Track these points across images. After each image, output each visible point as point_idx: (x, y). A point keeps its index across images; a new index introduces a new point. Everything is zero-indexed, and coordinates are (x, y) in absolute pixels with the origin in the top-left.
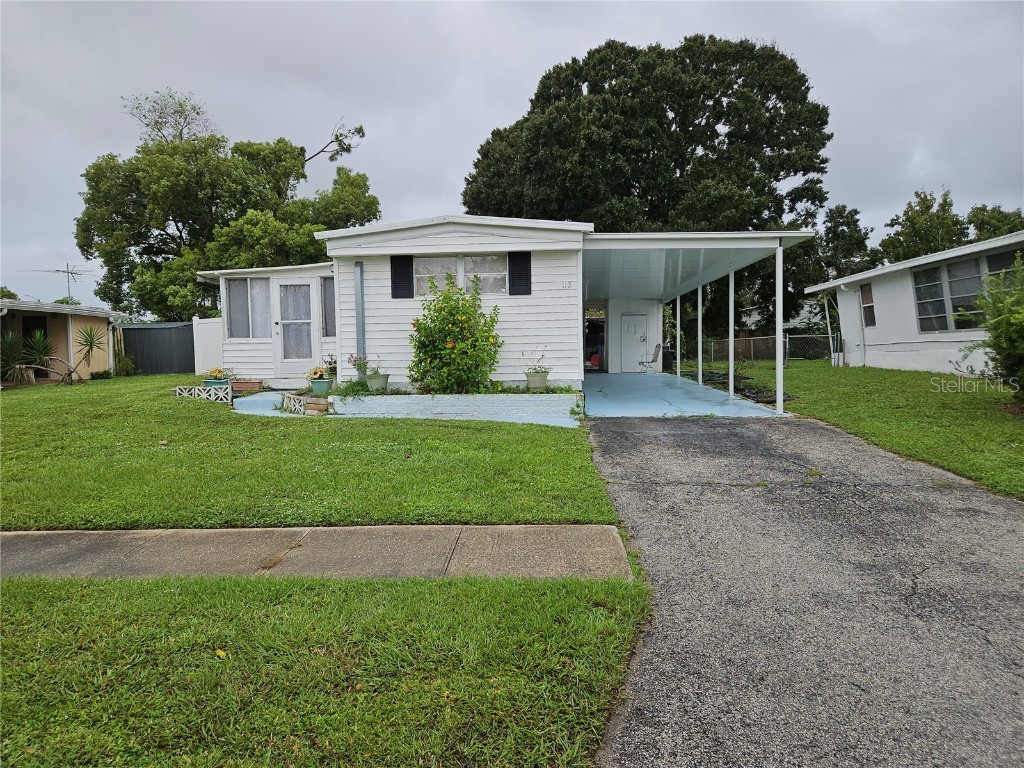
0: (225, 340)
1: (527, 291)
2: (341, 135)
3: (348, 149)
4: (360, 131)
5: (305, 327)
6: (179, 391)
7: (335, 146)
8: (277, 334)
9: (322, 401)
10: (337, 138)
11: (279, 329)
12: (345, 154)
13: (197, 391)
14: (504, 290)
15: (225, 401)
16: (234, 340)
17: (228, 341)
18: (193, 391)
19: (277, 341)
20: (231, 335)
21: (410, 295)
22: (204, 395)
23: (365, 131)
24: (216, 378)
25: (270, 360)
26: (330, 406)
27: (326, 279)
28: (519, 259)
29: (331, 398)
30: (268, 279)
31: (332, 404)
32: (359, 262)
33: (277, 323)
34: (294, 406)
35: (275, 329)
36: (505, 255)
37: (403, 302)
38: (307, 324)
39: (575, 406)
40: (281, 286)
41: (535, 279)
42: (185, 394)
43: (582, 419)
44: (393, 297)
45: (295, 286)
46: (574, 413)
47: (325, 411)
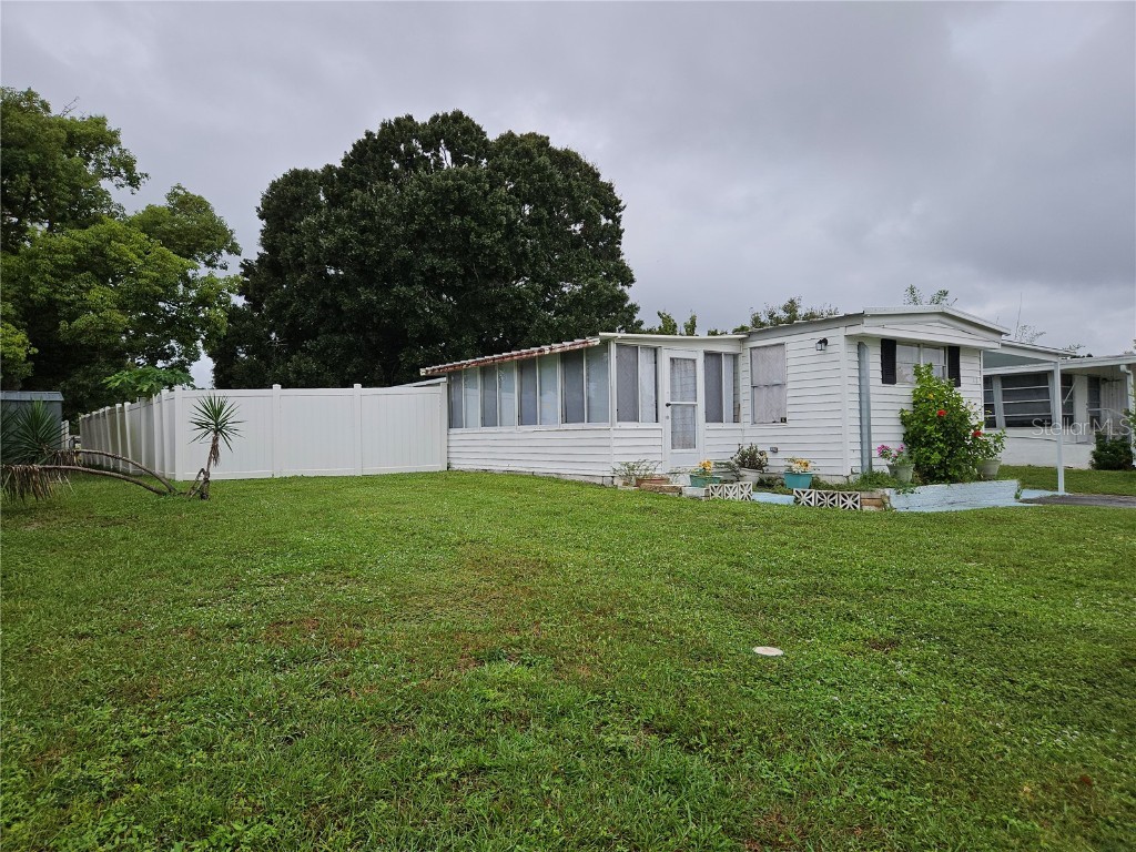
1: (958, 384)
5: (692, 410)
8: (667, 418)
11: (667, 411)
16: (623, 425)
19: (668, 427)
21: (893, 381)
25: (659, 450)
26: (886, 500)
27: (707, 354)
28: (953, 353)
29: (887, 491)
30: (655, 350)
31: (889, 498)
32: (860, 343)
33: (668, 405)
34: (843, 502)
35: (665, 412)
36: (945, 348)
37: (889, 389)
38: (691, 406)
39: (1017, 490)
40: (671, 358)
41: (961, 373)
42: (716, 495)
43: (1023, 501)
44: (883, 383)
45: (681, 360)
46: (1017, 497)
47: (883, 506)
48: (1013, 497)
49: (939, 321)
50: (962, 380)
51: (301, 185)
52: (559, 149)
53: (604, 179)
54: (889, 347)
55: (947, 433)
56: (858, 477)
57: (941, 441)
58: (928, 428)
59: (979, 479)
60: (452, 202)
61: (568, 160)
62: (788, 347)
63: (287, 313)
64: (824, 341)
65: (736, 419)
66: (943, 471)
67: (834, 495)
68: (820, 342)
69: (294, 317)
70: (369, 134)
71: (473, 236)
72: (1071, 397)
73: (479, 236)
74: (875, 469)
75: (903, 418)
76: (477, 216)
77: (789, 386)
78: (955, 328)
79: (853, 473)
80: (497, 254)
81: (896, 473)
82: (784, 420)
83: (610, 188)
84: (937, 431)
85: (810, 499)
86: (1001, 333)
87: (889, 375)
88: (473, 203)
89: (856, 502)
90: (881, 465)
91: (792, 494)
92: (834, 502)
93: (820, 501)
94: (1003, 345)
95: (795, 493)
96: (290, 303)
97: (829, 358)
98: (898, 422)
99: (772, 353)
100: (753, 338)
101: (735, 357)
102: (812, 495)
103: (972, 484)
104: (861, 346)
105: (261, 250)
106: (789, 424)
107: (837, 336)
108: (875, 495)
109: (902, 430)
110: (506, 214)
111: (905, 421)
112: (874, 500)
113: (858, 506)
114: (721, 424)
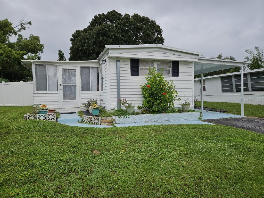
0: (34, 91)
1: (177, 75)
2: (23, 23)
3: (24, 28)
4: (30, 23)
5: (73, 87)
6: (28, 116)
7: (20, 27)
8: (61, 89)
9: (109, 118)
10: (21, 24)
11: (62, 87)
12: (23, 30)
13: (38, 116)
14: (169, 74)
15: (53, 120)
16: (39, 92)
17: (36, 92)
18: (36, 116)
19: (61, 92)
20: (37, 90)
21: (138, 75)
22: (42, 118)
23: (32, 23)
24: (43, 109)
25: (56, 100)
26: (113, 120)
27: (82, 67)
28: (175, 64)
29: (114, 117)
30: (57, 66)
31: (115, 120)
32: (118, 60)
33: (61, 85)
34: (94, 121)
35: (60, 87)
36: (171, 61)
37: (134, 77)
38: (74, 85)
39: (200, 116)
40: (63, 69)
41: (180, 71)
42: (32, 118)
43: (203, 121)
44: (131, 75)
45: (69, 69)
46: (199, 119)
47: (111, 123)
48: (198, 119)
50: (180, 74)
54: (135, 62)
56: (113, 111)
58: (145, 92)
64: (105, 61)
65: (98, 90)
67: (92, 118)
70: (93, 19)
74: (121, 108)
75: (142, 88)
77: (103, 78)
84: (148, 93)
85: (85, 119)
87: (135, 72)
89: (99, 121)
90: (123, 107)
92: (91, 120)
94: (199, 59)
95: (83, 117)
97: (106, 66)
101: (98, 68)
106: (103, 91)
107: (107, 58)
112: (108, 120)
113: (100, 123)
114: (90, 91)
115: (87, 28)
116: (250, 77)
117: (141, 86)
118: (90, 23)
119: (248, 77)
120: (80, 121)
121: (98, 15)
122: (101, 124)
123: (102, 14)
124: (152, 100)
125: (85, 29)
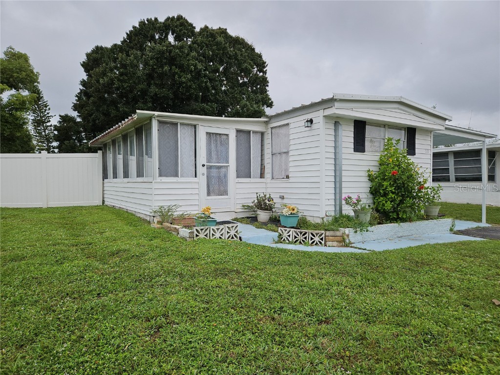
0: (156, 179)
1: (414, 153)
5: (223, 170)
6: (195, 232)
8: (203, 174)
11: (204, 170)
13: (212, 232)
15: (235, 238)
16: (164, 179)
17: (159, 179)
18: (208, 231)
20: (162, 175)
21: (363, 151)
22: (218, 235)
25: (196, 197)
26: (346, 237)
27: (239, 131)
28: (411, 132)
29: (347, 231)
30: (195, 126)
31: (348, 236)
32: (337, 122)
33: (203, 165)
34: (312, 239)
35: (202, 170)
36: (405, 128)
37: (359, 155)
38: (225, 166)
39: (451, 226)
40: (207, 133)
41: (417, 146)
42: (202, 236)
43: (456, 233)
44: (354, 151)
45: (216, 134)
46: (451, 230)
47: (343, 242)
48: (449, 230)
49: (398, 109)
50: (417, 151)
51: (98, 53)
52: (234, 36)
53: (257, 51)
54: (360, 126)
55: (398, 188)
56: (330, 219)
57: (393, 193)
58: (385, 183)
59: (422, 218)
60: (165, 58)
61: (238, 42)
62: (291, 126)
63: (91, 119)
64: (311, 121)
65: (262, 176)
66: (395, 214)
67: (306, 233)
68: (307, 121)
69: (94, 120)
70: (134, 27)
71: (176, 77)
72: (494, 164)
73: (180, 77)
74: (344, 213)
75: (369, 176)
76: (181, 67)
77: (291, 153)
78: (410, 114)
79: (327, 216)
80: (190, 86)
81: (358, 216)
82: (288, 177)
83: (260, 56)
84: (391, 186)
85: (289, 236)
86: (445, 119)
87: (359, 145)
88: (178, 59)
89: (322, 239)
90: (348, 211)
91: (277, 231)
92: (305, 238)
93: (295, 237)
94: (446, 129)
95: (280, 231)
96: (93, 114)
97: (313, 133)
98: (366, 179)
99: (283, 131)
100: (272, 120)
101: (262, 134)
102: (291, 233)
103: (418, 222)
104: (336, 124)
105: (82, 88)
106: (291, 180)
107: (318, 116)
108: (338, 233)
109: (369, 184)
110: (195, 66)
111: (371, 178)
112: (336, 237)
113: (323, 242)
114: (249, 179)
115: (119, 43)
116: (453, 157)
117: (369, 171)
118: (127, 34)
119: (449, 158)
120: (276, 239)
121: (148, 20)
122: (326, 245)
123: (153, 19)
124: (397, 198)
125: (115, 45)
